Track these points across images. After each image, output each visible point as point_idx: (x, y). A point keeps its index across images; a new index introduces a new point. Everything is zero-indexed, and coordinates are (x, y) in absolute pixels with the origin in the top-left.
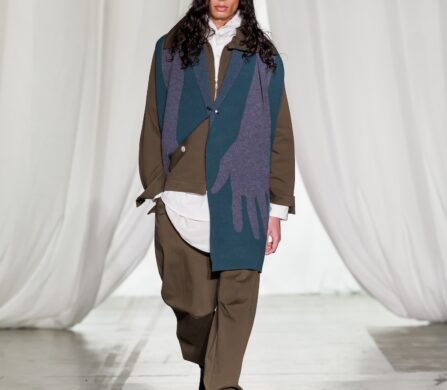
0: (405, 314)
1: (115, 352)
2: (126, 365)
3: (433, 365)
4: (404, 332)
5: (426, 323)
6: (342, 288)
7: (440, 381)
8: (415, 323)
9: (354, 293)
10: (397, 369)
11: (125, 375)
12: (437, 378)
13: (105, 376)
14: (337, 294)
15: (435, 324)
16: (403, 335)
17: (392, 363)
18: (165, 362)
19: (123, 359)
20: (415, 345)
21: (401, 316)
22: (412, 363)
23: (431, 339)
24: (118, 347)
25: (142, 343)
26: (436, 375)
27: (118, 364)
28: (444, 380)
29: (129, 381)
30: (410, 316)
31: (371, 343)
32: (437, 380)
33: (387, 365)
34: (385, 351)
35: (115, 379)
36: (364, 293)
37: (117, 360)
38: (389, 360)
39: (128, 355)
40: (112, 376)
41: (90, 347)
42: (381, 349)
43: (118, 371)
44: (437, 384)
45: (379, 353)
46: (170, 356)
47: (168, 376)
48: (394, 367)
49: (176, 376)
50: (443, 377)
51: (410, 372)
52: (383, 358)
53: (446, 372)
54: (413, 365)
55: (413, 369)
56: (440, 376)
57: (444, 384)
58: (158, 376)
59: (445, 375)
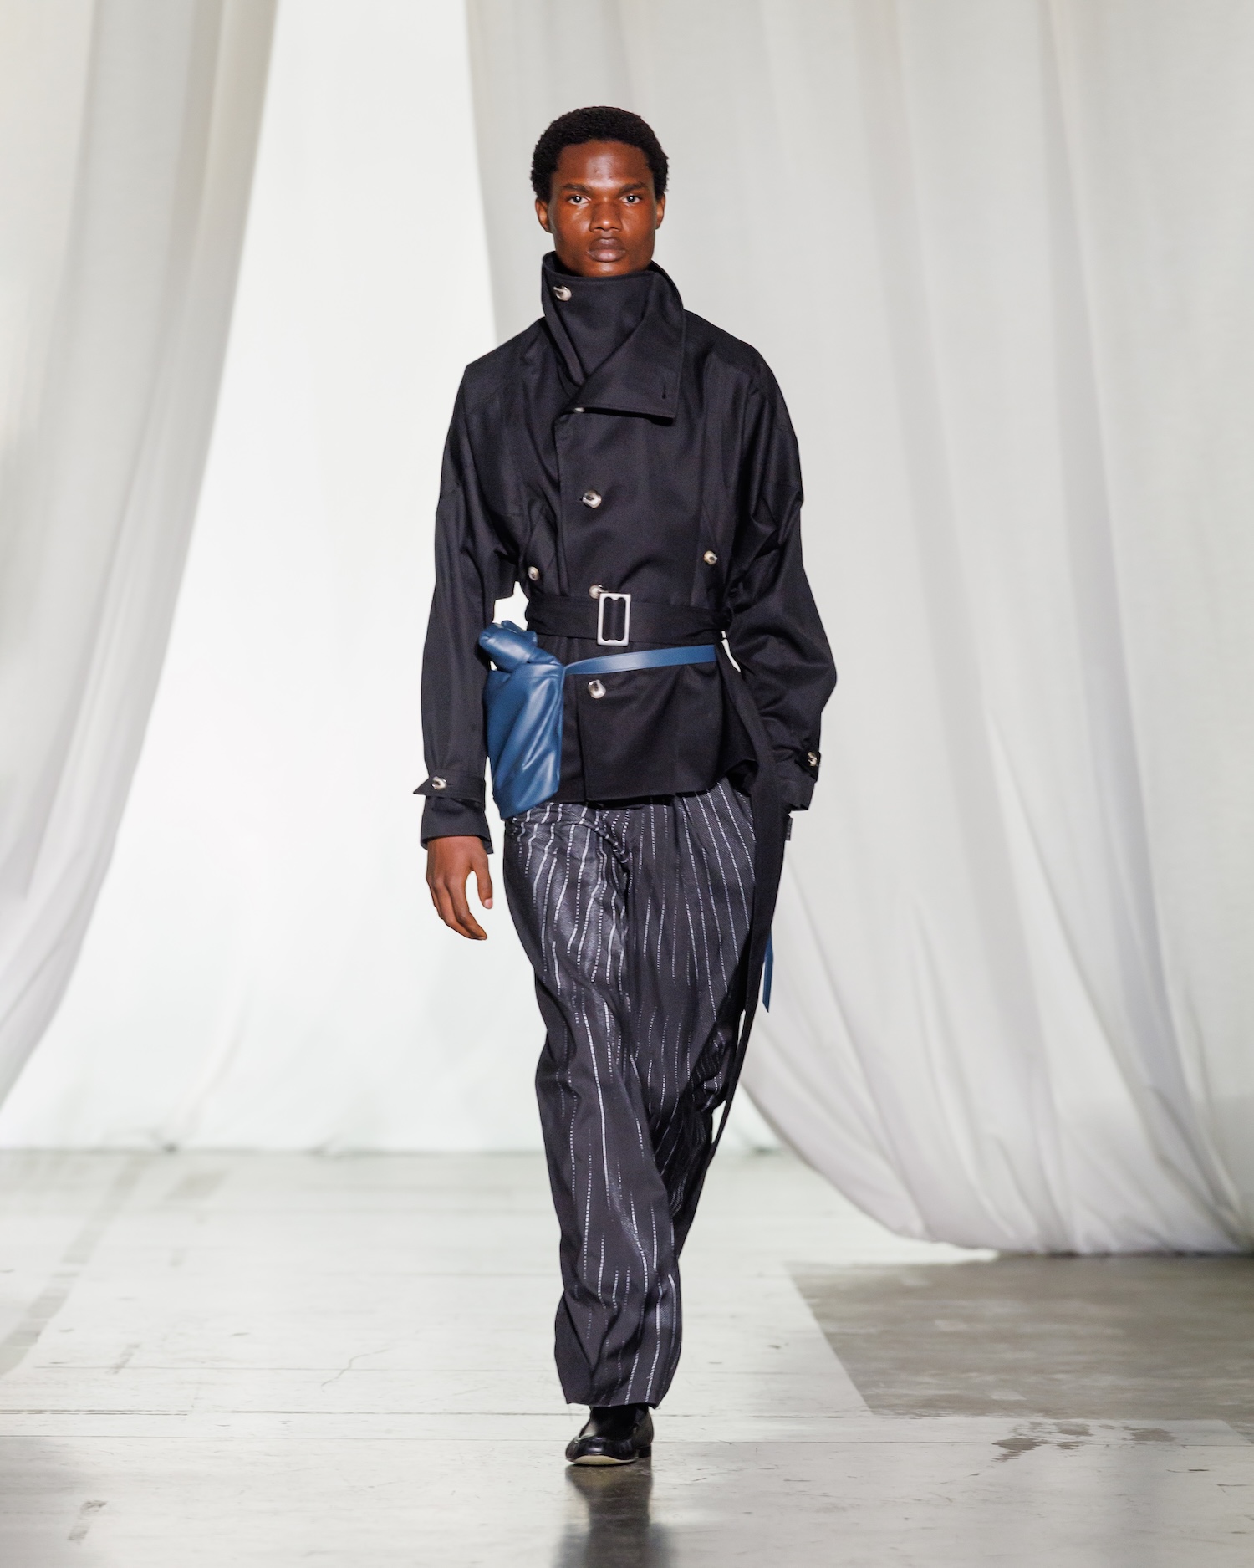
0: (917, 1225)
3: (996, 1396)
4: (911, 1281)
5: (984, 1255)
7: (1016, 1446)
8: (949, 1254)
10: (877, 1405)
12: (1007, 1436)
15: (1012, 1258)
16: (908, 1292)
17: (860, 1386)
18: (118, 1368)
20: (942, 1325)
21: (902, 1232)
22: (929, 1386)
23: (998, 1309)
25: (51, 1303)
26: (1000, 1426)
28: (1029, 1445)
30: (933, 1234)
31: (802, 1319)
32: (1001, 1444)
33: (846, 1391)
34: (841, 1345)
36: (784, 1150)
38: (854, 1375)
42: (830, 1337)
44: (1005, 1458)
45: (826, 1349)
46: (137, 1346)
47: (123, 1413)
48: (866, 1398)
49: (150, 1413)
50: (1027, 1434)
51: (921, 1416)
52: (836, 1366)
53: (1038, 1419)
54: (932, 1392)
55: (931, 1406)
56: (1015, 1429)
57: (1025, 1456)
58: (91, 1412)
59: (1035, 1426)
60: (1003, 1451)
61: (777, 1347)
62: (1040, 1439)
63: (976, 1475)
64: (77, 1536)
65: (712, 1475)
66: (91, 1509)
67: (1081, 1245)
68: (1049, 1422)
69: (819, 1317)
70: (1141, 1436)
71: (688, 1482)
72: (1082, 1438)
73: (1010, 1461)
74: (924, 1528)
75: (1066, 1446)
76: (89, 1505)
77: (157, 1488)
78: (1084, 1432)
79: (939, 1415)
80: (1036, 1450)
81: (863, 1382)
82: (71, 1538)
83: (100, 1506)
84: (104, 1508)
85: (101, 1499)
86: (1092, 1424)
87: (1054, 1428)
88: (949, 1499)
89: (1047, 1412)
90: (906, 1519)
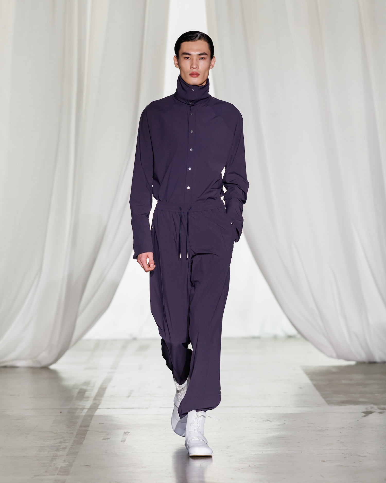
0: (334, 355)
1: (85, 387)
2: (95, 399)
3: (361, 400)
4: (334, 370)
5: (352, 363)
6: (280, 333)
7: (367, 413)
8: (343, 363)
9: (290, 337)
10: (330, 403)
11: (94, 407)
12: (365, 410)
13: (77, 409)
14: (275, 337)
15: (360, 364)
16: (334, 373)
17: (324, 398)
18: (128, 397)
19: (92, 393)
20: (344, 382)
21: (331, 357)
22: (342, 397)
23: (358, 377)
24: (87, 383)
25: (108, 380)
26: (362, 408)
27: (88, 397)
28: (371, 413)
29: (98, 412)
30: (339, 357)
31: (306, 380)
32: (364, 412)
33: (321, 400)
34: (318, 387)
35: (85, 411)
36: (299, 336)
37: (87, 394)
38: (322, 395)
39: (96, 390)
40: (83, 409)
41: (65, 383)
42: (315, 385)
43: (88, 404)
44: (365, 416)
45: (313, 388)
46: (133, 391)
47: (131, 408)
48: (326, 401)
49: (138, 408)
50: (370, 410)
51: (341, 405)
52: (317, 393)
53: (372, 406)
54: (343, 399)
55: (343, 403)
56: (366, 409)
57: (370, 416)
58: (123, 408)
59: (372, 408)
60: (364, 414)
61: (301, 388)
62: (373, 411)
63: (358, 421)
64: (123, 441)
65: (288, 422)
66: (126, 434)
67: (377, 359)
68: (375, 407)
69: (311, 380)
71: (282, 424)
72: (384, 411)
73: (366, 418)
74: (346, 435)
75: (380, 413)
76: (125, 433)
77: (143, 428)
78: (384, 409)
79: (345, 405)
80: (373, 414)
82: (121, 442)
83: (128, 433)
84: (129, 433)
85: (128, 431)
87: (376, 408)
88: (351, 427)
89: (374, 404)
90: (341, 433)
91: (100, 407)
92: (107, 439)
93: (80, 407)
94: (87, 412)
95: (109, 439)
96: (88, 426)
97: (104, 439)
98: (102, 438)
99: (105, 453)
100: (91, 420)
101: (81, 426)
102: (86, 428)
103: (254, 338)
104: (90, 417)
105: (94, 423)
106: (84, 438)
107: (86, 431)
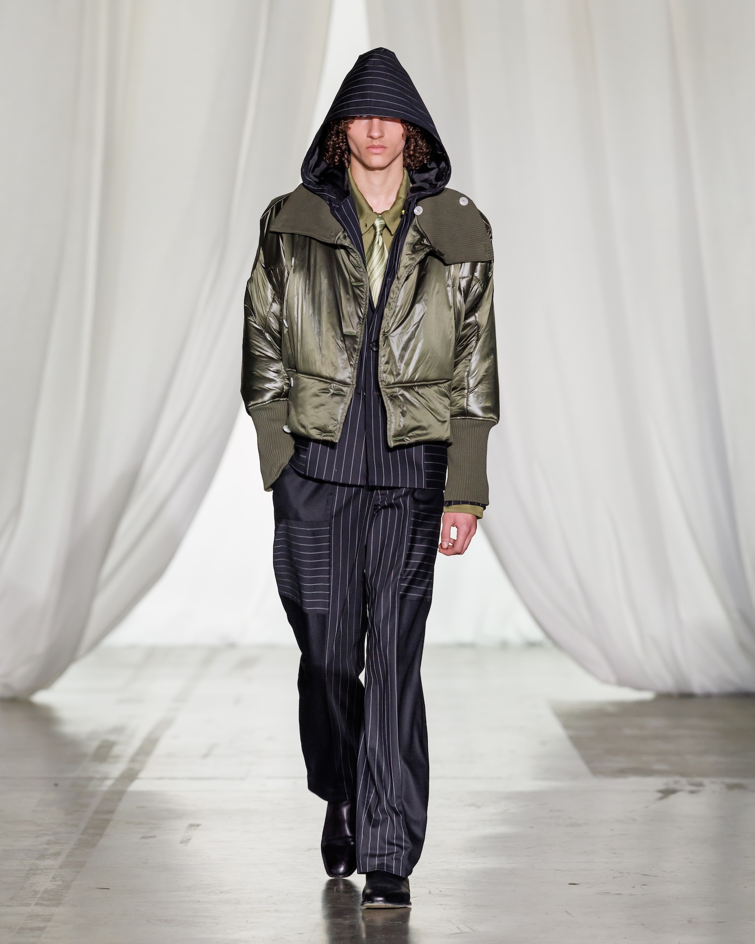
0: (613, 678)
1: (112, 738)
2: (133, 760)
3: (657, 767)
4: (612, 710)
5: (647, 695)
6: (513, 636)
7: (667, 793)
8: (629, 695)
9: (532, 645)
10: (596, 772)
11: (130, 776)
12: (662, 787)
13: (91, 779)
14: (504, 645)
15: (663, 697)
16: (609, 715)
17: (587, 763)
18: (205, 756)
19: (127, 749)
20: (628, 731)
21: (606, 682)
22: (622, 762)
23: (655, 723)
24: (119, 730)
25: (165, 724)
26: (659, 783)
27: (118, 757)
28: (673, 792)
29: (136, 786)
30: (621, 683)
31: (556, 729)
32: (660, 791)
33: (579, 765)
34: (577, 742)
35: (109, 783)
36: (548, 643)
37: (116, 750)
38: (583, 757)
39: (136, 744)
40: (105, 778)
41: (69, 729)
42: (571, 738)
43: (116, 770)
44: (662, 798)
45: (568, 744)
46: (216, 745)
47: (208, 779)
48: (591, 769)
49: (225, 779)
50: (673, 786)
51: (617, 777)
52: (573, 752)
53: (678, 778)
54: (623, 765)
55: (623, 772)
56: (666, 784)
57: (672, 798)
58: (191, 779)
59: (676, 782)
60: (660, 795)
61: (543, 743)
62: (679, 789)
63: (647, 807)
64: (185, 841)
65: (513, 808)
66: (192, 828)
67: (697, 690)
68: (683, 780)
69: (566, 726)
70: (731, 787)
71: (500, 812)
72: (700, 788)
73: (665, 801)
74: (621, 835)
75: (692, 792)
76: (191, 826)
77: (230, 817)
78: (700, 785)
79: (626, 777)
80: (678, 794)
81: (589, 760)
82: (181, 843)
83: (197, 826)
84: (199, 827)
85: (198, 822)
86: (706, 781)
87: (686, 783)
88: (633, 819)
89: (683, 775)
90: (612, 830)
91: (141, 775)
92: (151, 837)
93: (98, 776)
94: (114, 785)
95: (155, 837)
96: (111, 812)
97: (143, 838)
98: (141, 835)
99: (144, 863)
100: (120, 799)
101: (97, 812)
102: (106, 817)
103: (462, 646)
104: (117, 795)
105: (124, 806)
106: (101, 835)
107: (108, 821)
